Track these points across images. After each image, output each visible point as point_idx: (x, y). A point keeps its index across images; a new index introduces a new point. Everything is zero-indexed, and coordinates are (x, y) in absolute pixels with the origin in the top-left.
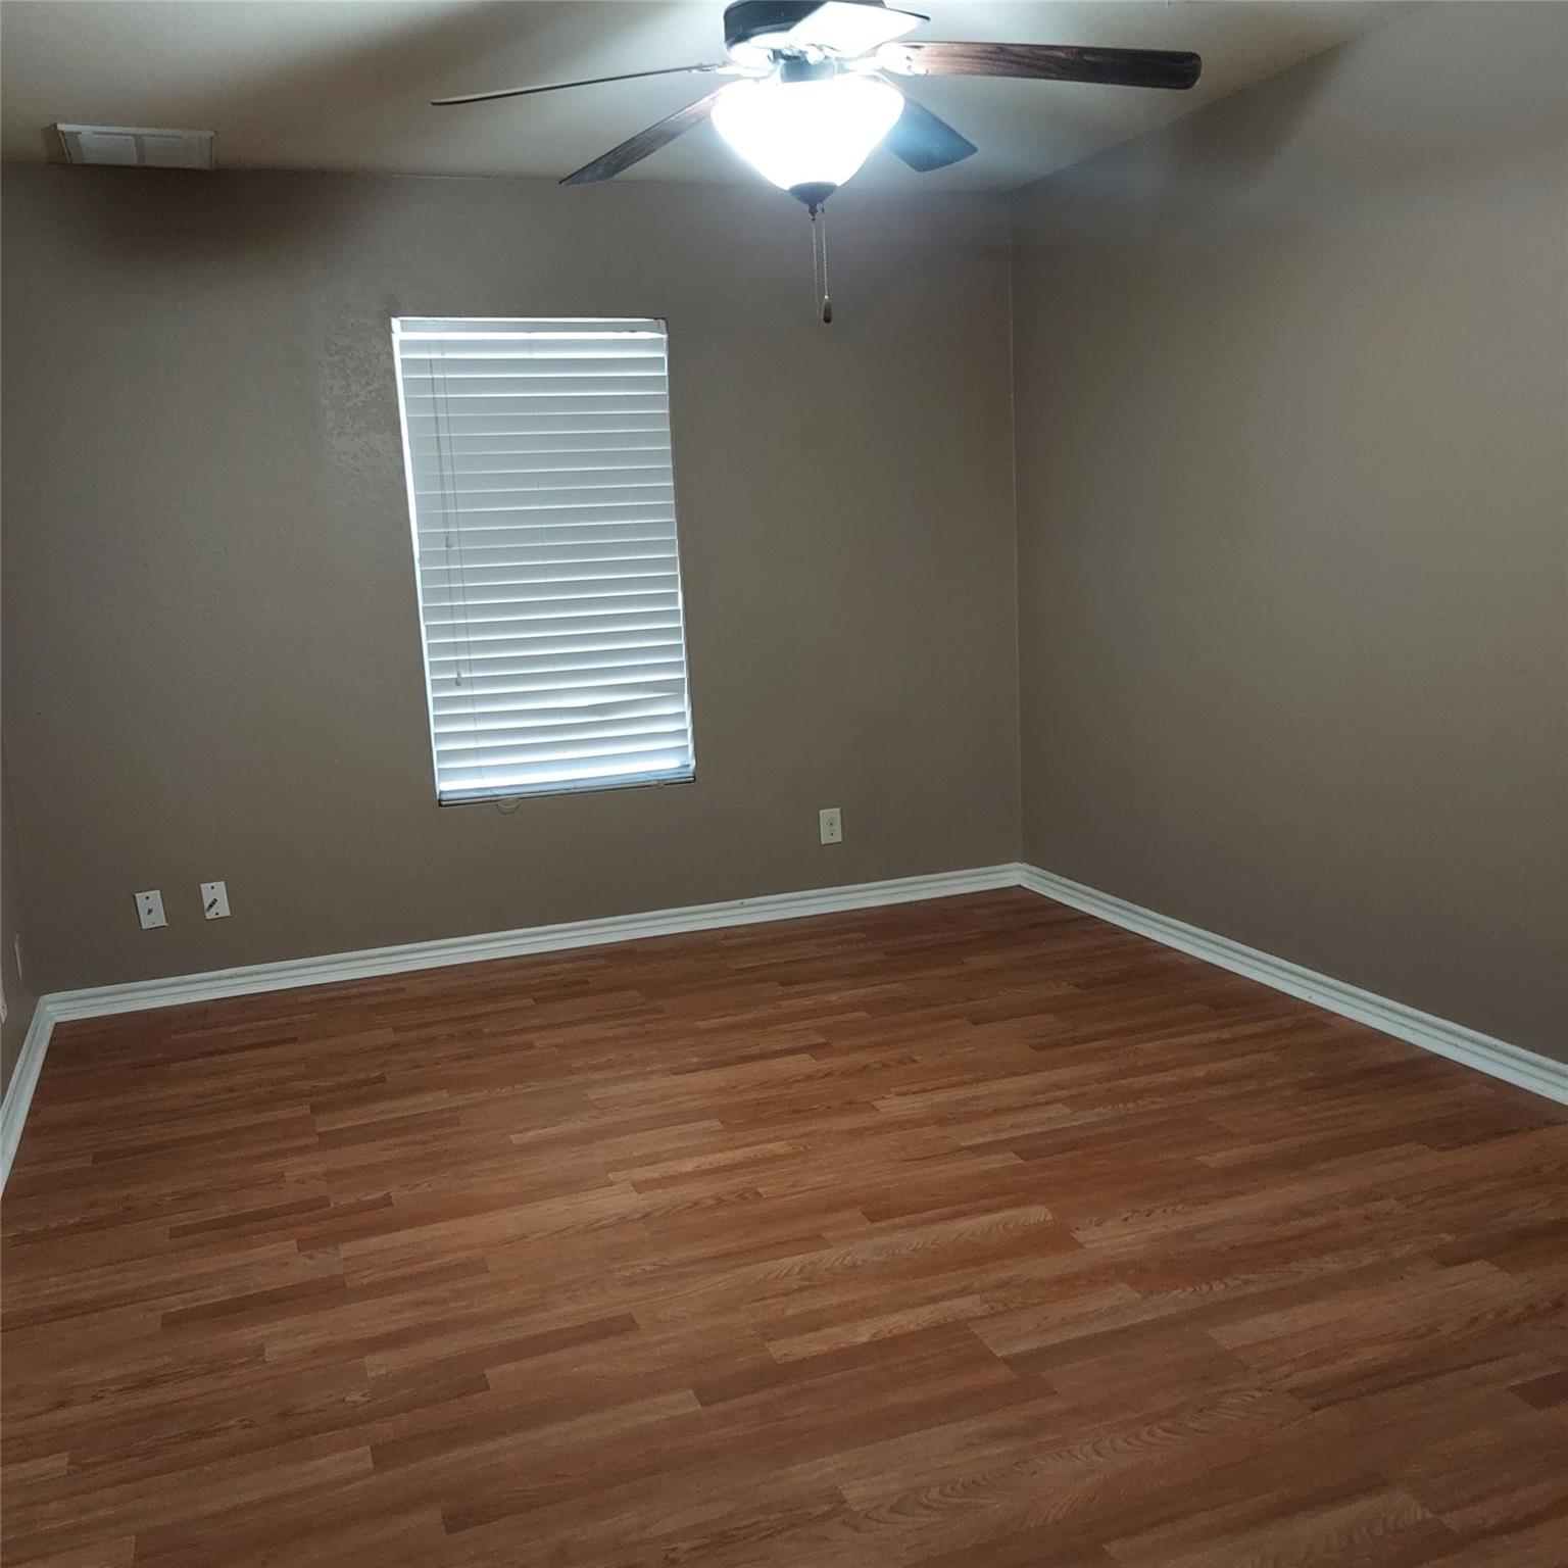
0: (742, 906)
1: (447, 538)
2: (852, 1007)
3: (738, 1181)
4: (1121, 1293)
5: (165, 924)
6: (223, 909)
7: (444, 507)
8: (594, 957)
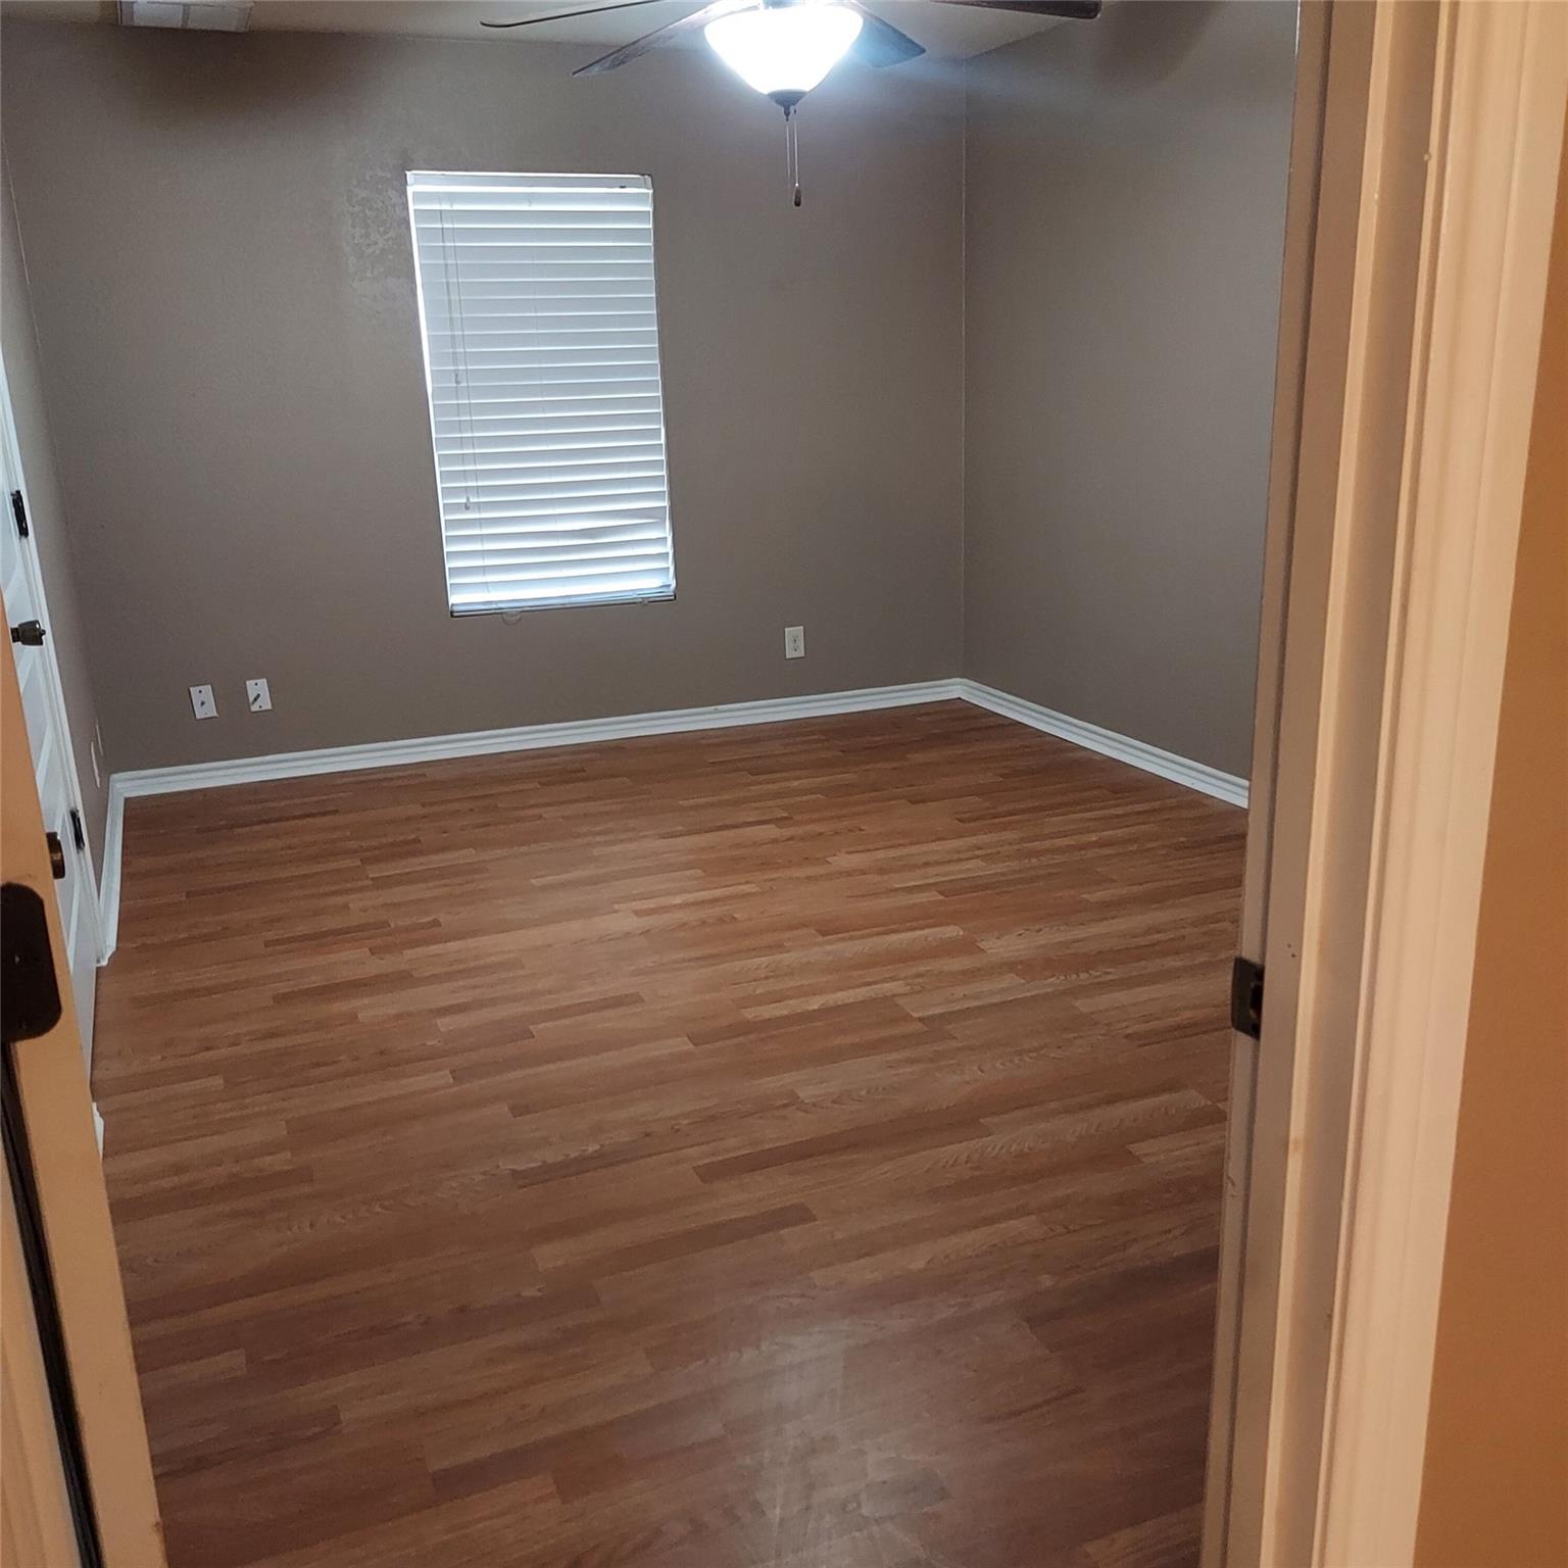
0: (716, 711)
1: (457, 376)
2: (811, 791)
3: (718, 910)
4: (1010, 979)
5: (215, 714)
6: (265, 703)
7: (453, 346)
8: (588, 751)
